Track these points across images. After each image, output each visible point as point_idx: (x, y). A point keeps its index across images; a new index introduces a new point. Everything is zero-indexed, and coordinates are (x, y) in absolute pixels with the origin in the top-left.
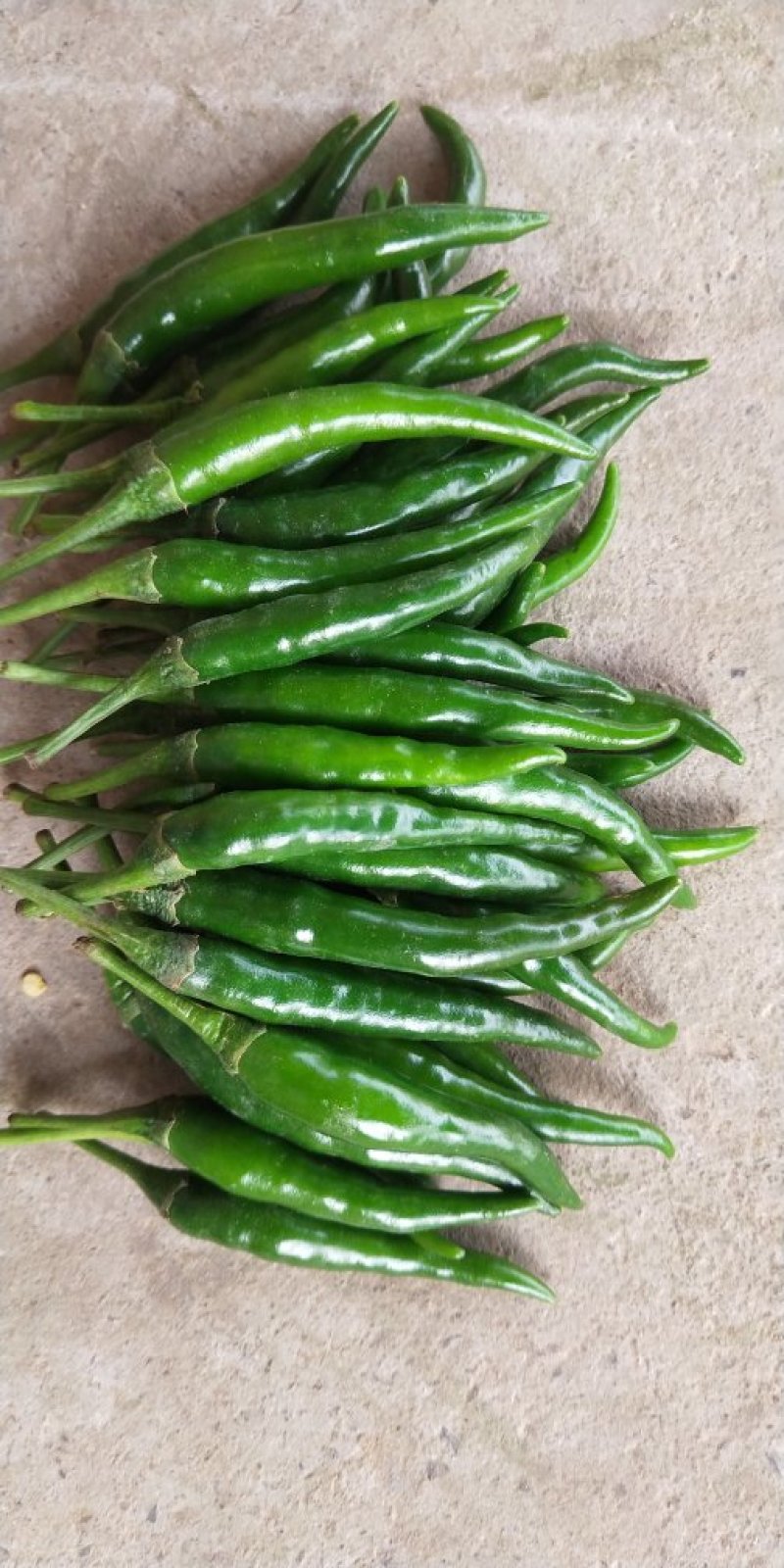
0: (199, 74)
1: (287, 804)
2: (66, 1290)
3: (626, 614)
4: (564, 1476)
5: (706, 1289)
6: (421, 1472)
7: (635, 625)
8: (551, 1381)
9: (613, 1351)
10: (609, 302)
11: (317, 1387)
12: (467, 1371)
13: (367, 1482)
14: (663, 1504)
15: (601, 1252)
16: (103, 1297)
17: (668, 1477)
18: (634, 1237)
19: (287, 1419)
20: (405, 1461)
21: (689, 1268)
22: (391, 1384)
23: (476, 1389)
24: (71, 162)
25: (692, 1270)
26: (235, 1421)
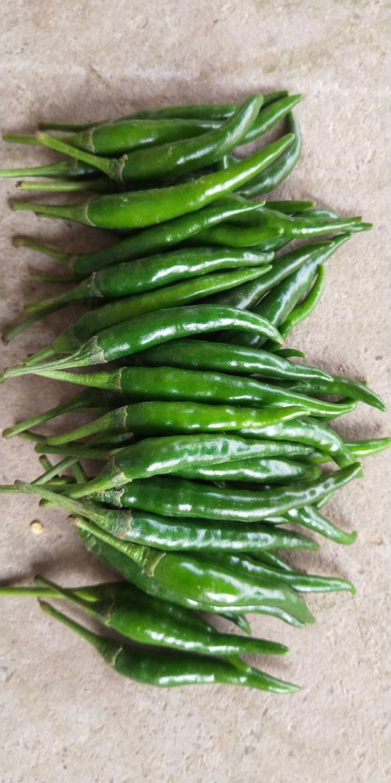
0: (97, 60)
1: (177, 444)
2: (62, 677)
4: (310, 748)
5: (374, 655)
6: (242, 752)
7: (329, 336)
8: (303, 703)
9: (332, 687)
11: (190, 715)
12: (262, 702)
13: (216, 758)
14: (358, 757)
15: (323, 641)
16: (81, 679)
17: (359, 744)
18: (339, 632)
19: (175, 732)
20: (234, 746)
22: (226, 710)
23: (266, 710)
24: (33, 106)
25: (367, 646)
26: (150, 734)
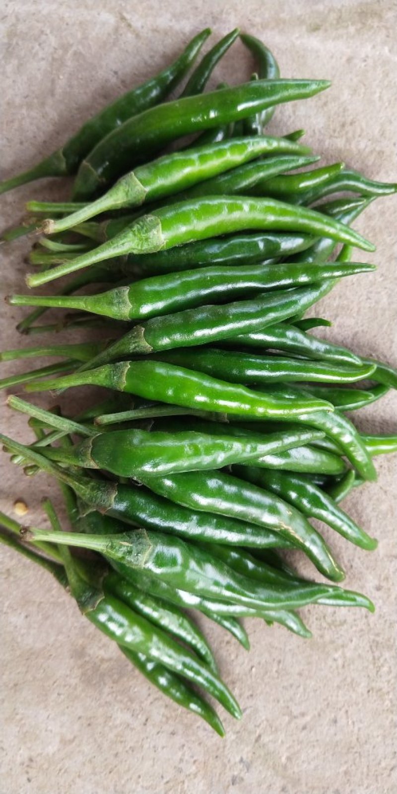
0: (128, 7)
2: (34, 678)
3: (355, 315)
4: (306, 784)
5: (386, 684)
6: (229, 782)
7: (359, 321)
8: (301, 732)
9: (335, 717)
10: (350, 144)
11: (173, 733)
12: (255, 726)
13: (199, 786)
15: (330, 662)
16: (55, 682)
17: (363, 785)
18: (348, 654)
19: (155, 751)
20: (220, 774)
21: (378, 672)
23: (260, 736)
24: (55, 52)
25: (379, 673)
26: (127, 752)
